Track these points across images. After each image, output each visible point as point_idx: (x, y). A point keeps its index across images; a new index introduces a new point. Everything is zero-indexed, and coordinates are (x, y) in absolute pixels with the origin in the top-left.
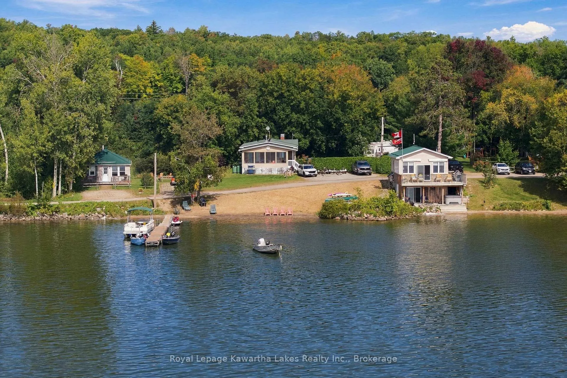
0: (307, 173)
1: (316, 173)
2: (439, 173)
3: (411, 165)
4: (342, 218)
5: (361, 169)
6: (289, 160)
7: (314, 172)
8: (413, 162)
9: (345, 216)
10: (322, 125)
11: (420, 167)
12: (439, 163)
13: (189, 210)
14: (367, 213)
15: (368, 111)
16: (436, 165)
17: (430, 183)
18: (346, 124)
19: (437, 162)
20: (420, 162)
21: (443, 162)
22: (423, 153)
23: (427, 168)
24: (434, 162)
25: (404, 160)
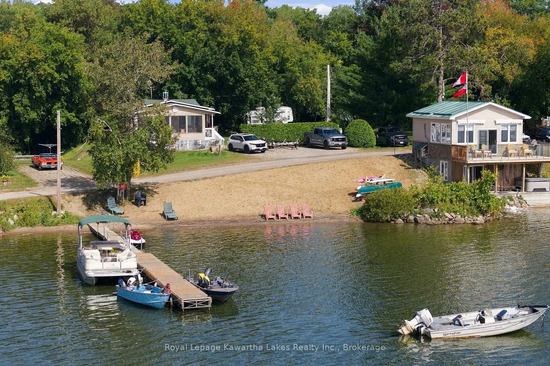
0: (254, 148)
1: (266, 147)
2: (509, 142)
3: (470, 129)
4: (406, 221)
5: (333, 140)
6: (207, 129)
7: (263, 145)
8: (472, 125)
9: (412, 218)
10: (214, 80)
11: (481, 133)
12: (509, 127)
13: (121, 214)
14: (449, 212)
15: (274, 60)
16: (505, 129)
17: (497, 159)
18: (247, 79)
19: (506, 125)
20: (483, 124)
21: (514, 125)
22: (487, 112)
23: (493, 134)
24: (503, 125)
25: (461, 122)
